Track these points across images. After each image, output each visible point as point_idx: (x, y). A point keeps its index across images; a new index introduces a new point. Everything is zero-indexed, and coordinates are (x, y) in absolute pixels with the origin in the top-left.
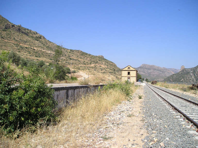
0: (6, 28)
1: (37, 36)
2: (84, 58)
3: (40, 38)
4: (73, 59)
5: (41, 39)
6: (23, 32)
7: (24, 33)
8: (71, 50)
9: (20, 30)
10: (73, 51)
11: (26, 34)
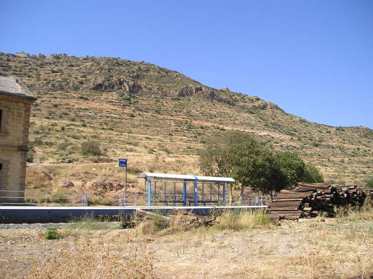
0: (182, 94)
1: (257, 104)
2: (369, 142)
3: (264, 107)
4: (328, 147)
5: (264, 111)
6: (220, 100)
7: (225, 102)
8: (338, 129)
9: (214, 96)
10: (343, 130)
11: (229, 103)
